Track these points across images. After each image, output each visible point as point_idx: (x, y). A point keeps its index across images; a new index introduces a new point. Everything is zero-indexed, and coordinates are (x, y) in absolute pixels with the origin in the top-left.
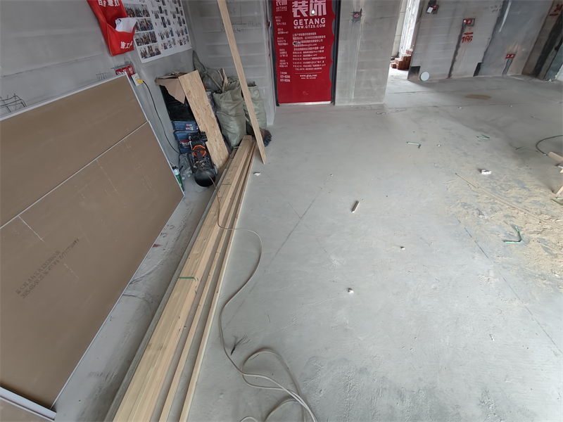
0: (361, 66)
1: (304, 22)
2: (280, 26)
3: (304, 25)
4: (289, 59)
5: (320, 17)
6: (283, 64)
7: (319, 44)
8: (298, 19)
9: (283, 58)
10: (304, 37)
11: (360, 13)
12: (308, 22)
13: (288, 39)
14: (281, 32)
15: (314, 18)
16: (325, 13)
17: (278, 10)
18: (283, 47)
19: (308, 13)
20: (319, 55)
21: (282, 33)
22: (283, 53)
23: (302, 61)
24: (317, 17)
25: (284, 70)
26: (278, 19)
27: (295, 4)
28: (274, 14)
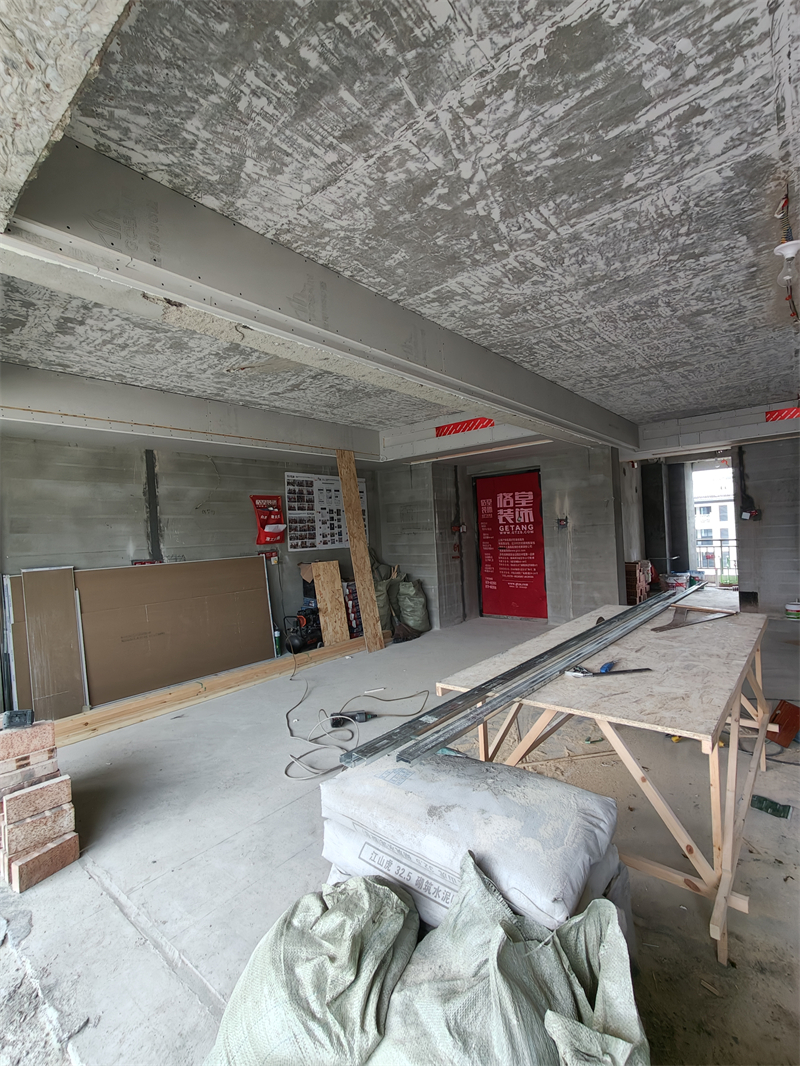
0: (576, 577)
1: (510, 528)
2: (485, 532)
3: (511, 531)
4: (495, 564)
5: (528, 524)
6: (488, 569)
7: (528, 551)
8: (504, 525)
9: (488, 563)
10: (510, 542)
11: (566, 520)
12: (515, 528)
13: (494, 543)
14: (486, 536)
15: (520, 524)
16: (532, 520)
17: (483, 516)
18: (488, 551)
19: (514, 520)
20: (529, 562)
21: (487, 538)
22: (488, 557)
23: (510, 567)
24: (524, 523)
25: (489, 575)
26: (483, 526)
27: (501, 512)
28: (479, 520)
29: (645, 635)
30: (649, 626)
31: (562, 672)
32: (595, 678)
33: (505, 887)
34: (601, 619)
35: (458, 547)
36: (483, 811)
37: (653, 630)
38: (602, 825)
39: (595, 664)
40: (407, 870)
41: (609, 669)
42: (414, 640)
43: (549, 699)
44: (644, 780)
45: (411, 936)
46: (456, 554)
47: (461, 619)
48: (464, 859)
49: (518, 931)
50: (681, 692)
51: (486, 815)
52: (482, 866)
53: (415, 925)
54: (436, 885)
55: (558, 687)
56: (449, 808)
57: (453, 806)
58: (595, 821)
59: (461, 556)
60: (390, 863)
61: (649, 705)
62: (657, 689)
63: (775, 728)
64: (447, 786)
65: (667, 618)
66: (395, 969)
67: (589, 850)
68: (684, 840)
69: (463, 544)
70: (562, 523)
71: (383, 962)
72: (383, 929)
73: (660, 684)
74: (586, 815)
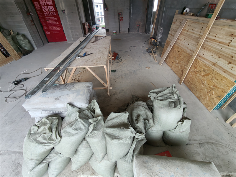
0: (71, 29)
1: (48, 13)
3: (48, 14)
4: (47, 26)
6: (45, 28)
7: (56, 21)
8: (46, 12)
9: (45, 26)
10: (50, 18)
11: (64, 11)
12: (49, 13)
13: (44, 19)
15: (51, 12)
16: (54, 11)
17: (37, 9)
18: (43, 22)
19: (48, 10)
20: (57, 25)
21: (42, 17)
22: (44, 24)
23: (52, 27)
25: (47, 30)
26: (38, 12)
27: (43, 7)
28: (36, 11)
29: (90, 44)
30: (91, 42)
31: (75, 58)
32: (83, 57)
33: (76, 106)
34: (80, 41)
35: (32, 21)
36: (68, 95)
37: (92, 43)
38: (91, 87)
39: (82, 54)
40: (55, 111)
41: (85, 55)
42: (30, 54)
43: (74, 65)
44: (95, 75)
45: (61, 121)
46: (33, 24)
47: (43, 45)
48: (67, 105)
49: (81, 111)
50: (99, 57)
51: (69, 95)
52: (71, 104)
53: (61, 119)
54: (62, 111)
55: (75, 62)
56: (60, 97)
57: (61, 96)
58: (89, 87)
59: (35, 24)
60: (50, 112)
61: (94, 61)
62: (95, 57)
63: (113, 58)
64: (58, 93)
65: (94, 39)
66: (59, 127)
67: (89, 93)
68: (102, 82)
69: (34, 20)
70: (63, 11)
71: (57, 128)
72: (54, 123)
73: (95, 56)
74: (88, 87)
